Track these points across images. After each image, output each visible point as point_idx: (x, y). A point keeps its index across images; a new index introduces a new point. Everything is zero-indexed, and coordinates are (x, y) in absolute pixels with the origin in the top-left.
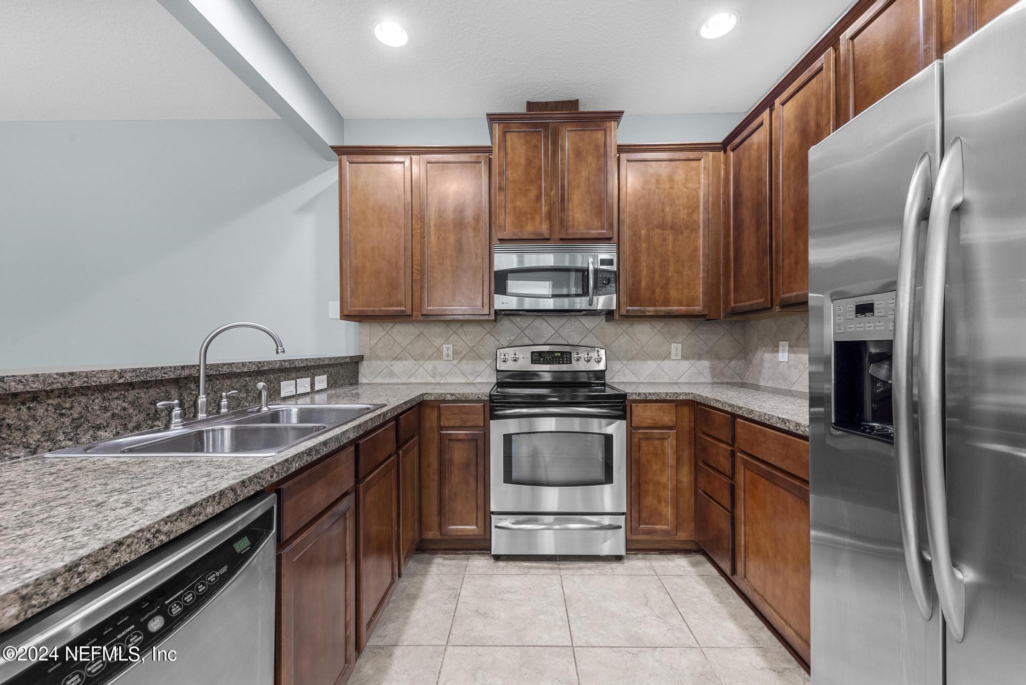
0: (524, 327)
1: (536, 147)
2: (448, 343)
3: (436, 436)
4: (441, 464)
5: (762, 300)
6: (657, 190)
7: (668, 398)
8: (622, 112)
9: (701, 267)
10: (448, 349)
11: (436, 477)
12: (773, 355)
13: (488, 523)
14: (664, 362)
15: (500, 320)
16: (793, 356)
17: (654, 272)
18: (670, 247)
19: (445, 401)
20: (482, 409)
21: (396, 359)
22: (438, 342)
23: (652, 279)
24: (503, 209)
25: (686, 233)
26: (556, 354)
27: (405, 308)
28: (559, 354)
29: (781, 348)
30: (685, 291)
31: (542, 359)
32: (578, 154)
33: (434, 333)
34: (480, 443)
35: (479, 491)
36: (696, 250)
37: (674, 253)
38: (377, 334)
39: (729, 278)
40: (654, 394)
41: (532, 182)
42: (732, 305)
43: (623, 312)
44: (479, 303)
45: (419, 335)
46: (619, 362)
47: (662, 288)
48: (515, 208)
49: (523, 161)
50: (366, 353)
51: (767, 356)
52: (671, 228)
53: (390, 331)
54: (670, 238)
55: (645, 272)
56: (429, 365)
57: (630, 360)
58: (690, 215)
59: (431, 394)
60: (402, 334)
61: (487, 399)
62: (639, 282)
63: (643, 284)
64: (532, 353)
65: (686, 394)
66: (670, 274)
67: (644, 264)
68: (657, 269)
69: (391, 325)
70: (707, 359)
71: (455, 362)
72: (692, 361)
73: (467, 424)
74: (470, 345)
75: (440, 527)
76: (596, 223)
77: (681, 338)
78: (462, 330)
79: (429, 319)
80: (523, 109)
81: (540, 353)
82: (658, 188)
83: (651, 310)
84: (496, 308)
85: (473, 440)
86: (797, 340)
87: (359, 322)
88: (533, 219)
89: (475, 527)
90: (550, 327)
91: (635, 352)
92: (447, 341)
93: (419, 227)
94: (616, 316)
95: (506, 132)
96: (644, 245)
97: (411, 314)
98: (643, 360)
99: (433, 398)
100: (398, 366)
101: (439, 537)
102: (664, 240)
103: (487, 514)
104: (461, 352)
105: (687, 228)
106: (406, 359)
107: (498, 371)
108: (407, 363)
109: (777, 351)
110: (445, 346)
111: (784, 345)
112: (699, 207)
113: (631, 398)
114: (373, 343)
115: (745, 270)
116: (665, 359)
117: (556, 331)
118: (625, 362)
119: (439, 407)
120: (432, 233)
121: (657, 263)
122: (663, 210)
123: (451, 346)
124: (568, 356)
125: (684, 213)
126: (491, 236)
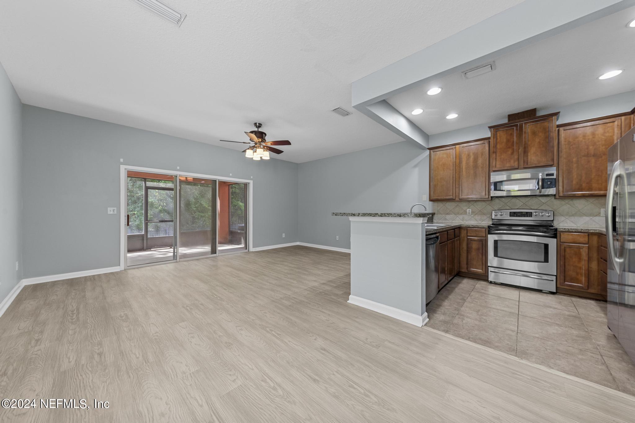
0: (507, 202)
1: (512, 135)
2: (469, 209)
3: (466, 239)
4: (468, 248)
6: (583, 140)
7: (582, 231)
8: (559, 113)
11: (466, 252)
13: (487, 270)
14: (595, 217)
15: (494, 200)
17: (581, 177)
18: (593, 165)
19: (469, 227)
20: (485, 231)
21: (447, 214)
22: (465, 208)
23: (580, 180)
24: (495, 160)
26: (523, 213)
27: (453, 196)
28: (525, 213)
31: (515, 215)
32: (534, 133)
33: (464, 205)
34: (484, 242)
35: (483, 258)
37: (596, 167)
38: (440, 205)
40: (573, 229)
41: (509, 148)
43: (561, 194)
44: (484, 194)
46: (563, 217)
47: (587, 183)
48: (501, 159)
49: (505, 140)
50: (436, 212)
52: (593, 156)
54: (593, 161)
55: (575, 177)
56: (461, 217)
57: (570, 216)
59: (464, 225)
60: (450, 206)
61: (486, 227)
62: (572, 182)
64: (510, 213)
65: (594, 230)
66: (593, 177)
67: (575, 174)
68: (584, 175)
69: (445, 202)
71: (472, 216)
73: (478, 236)
74: (479, 209)
75: (467, 268)
76: (544, 160)
78: (476, 204)
79: (461, 200)
80: (506, 121)
81: (514, 213)
84: (491, 196)
85: (481, 241)
87: (434, 202)
88: (510, 161)
89: (481, 271)
90: (520, 202)
91: (574, 213)
92: (469, 208)
93: (458, 169)
94: (557, 197)
95: (497, 131)
96: (575, 165)
97: (455, 198)
98: (580, 216)
99: (464, 226)
100: (448, 217)
101: (467, 272)
102: (589, 162)
103: (487, 267)
104: (475, 212)
106: (451, 214)
107: (493, 219)
108: (451, 215)
110: (468, 210)
113: (560, 230)
114: (438, 209)
116: (596, 216)
117: (524, 204)
118: (567, 217)
119: (467, 230)
120: (464, 171)
121: (583, 172)
122: (588, 148)
123: (471, 210)
124: (530, 214)
125: (602, 148)
126: (489, 170)
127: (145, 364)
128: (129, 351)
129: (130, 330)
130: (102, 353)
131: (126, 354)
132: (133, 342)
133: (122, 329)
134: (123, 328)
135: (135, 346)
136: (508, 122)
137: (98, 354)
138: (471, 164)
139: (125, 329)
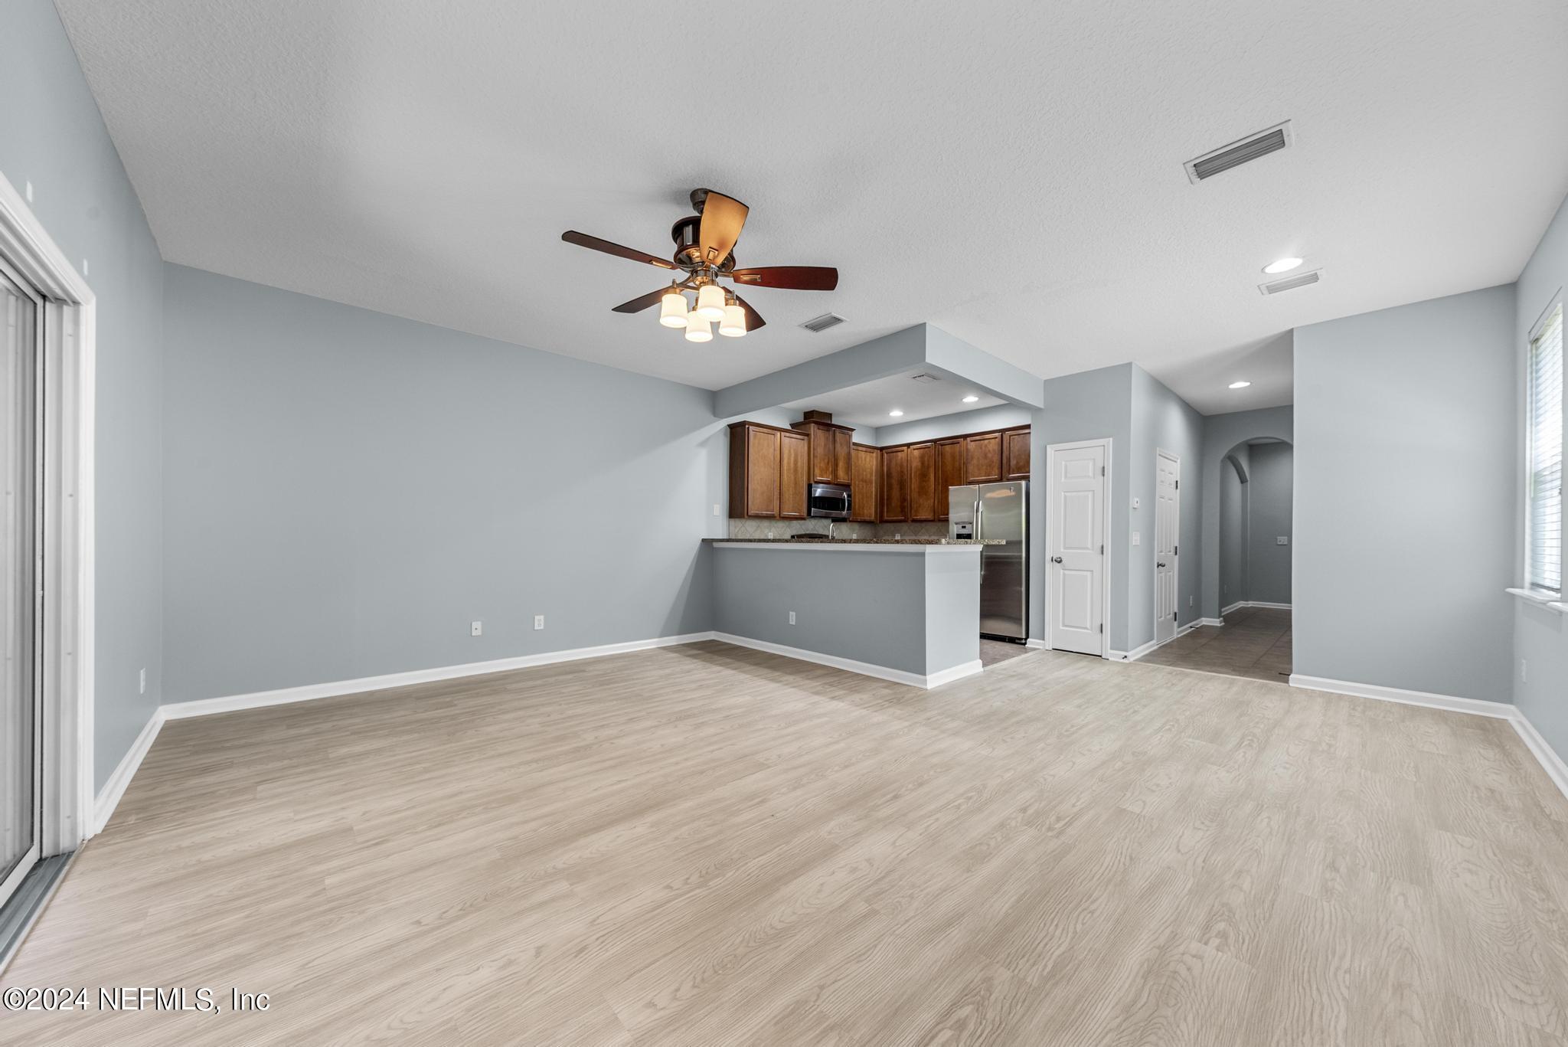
1: (827, 438)
23: (860, 505)
24: (816, 467)
27: (775, 512)
29: (896, 536)
30: (868, 511)
32: (841, 444)
39: (884, 505)
41: (826, 455)
42: (887, 519)
47: (862, 509)
48: (820, 466)
49: (823, 444)
52: (865, 482)
54: (866, 487)
55: (857, 501)
63: (857, 506)
67: (857, 497)
68: (861, 500)
76: (847, 478)
77: (856, 531)
82: (862, 463)
83: (859, 519)
84: (812, 515)
86: (904, 533)
88: (826, 473)
93: (780, 469)
96: (858, 489)
97: (776, 516)
102: (864, 487)
105: (869, 482)
111: (898, 535)
112: (873, 473)
115: (893, 505)
120: (785, 473)
121: (861, 497)
122: (863, 473)
125: (869, 476)
126: (809, 479)
127: (1265, 806)
128: (1276, 836)
129: (1239, 873)
130: (1327, 867)
131: (1284, 835)
132: (1257, 844)
133: (1253, 892)
134: (1250, 892)
135: (1258, 836)
136: (805, 419)
137: (1337, 870)
138: (792, 465)
139: (1246, 886)
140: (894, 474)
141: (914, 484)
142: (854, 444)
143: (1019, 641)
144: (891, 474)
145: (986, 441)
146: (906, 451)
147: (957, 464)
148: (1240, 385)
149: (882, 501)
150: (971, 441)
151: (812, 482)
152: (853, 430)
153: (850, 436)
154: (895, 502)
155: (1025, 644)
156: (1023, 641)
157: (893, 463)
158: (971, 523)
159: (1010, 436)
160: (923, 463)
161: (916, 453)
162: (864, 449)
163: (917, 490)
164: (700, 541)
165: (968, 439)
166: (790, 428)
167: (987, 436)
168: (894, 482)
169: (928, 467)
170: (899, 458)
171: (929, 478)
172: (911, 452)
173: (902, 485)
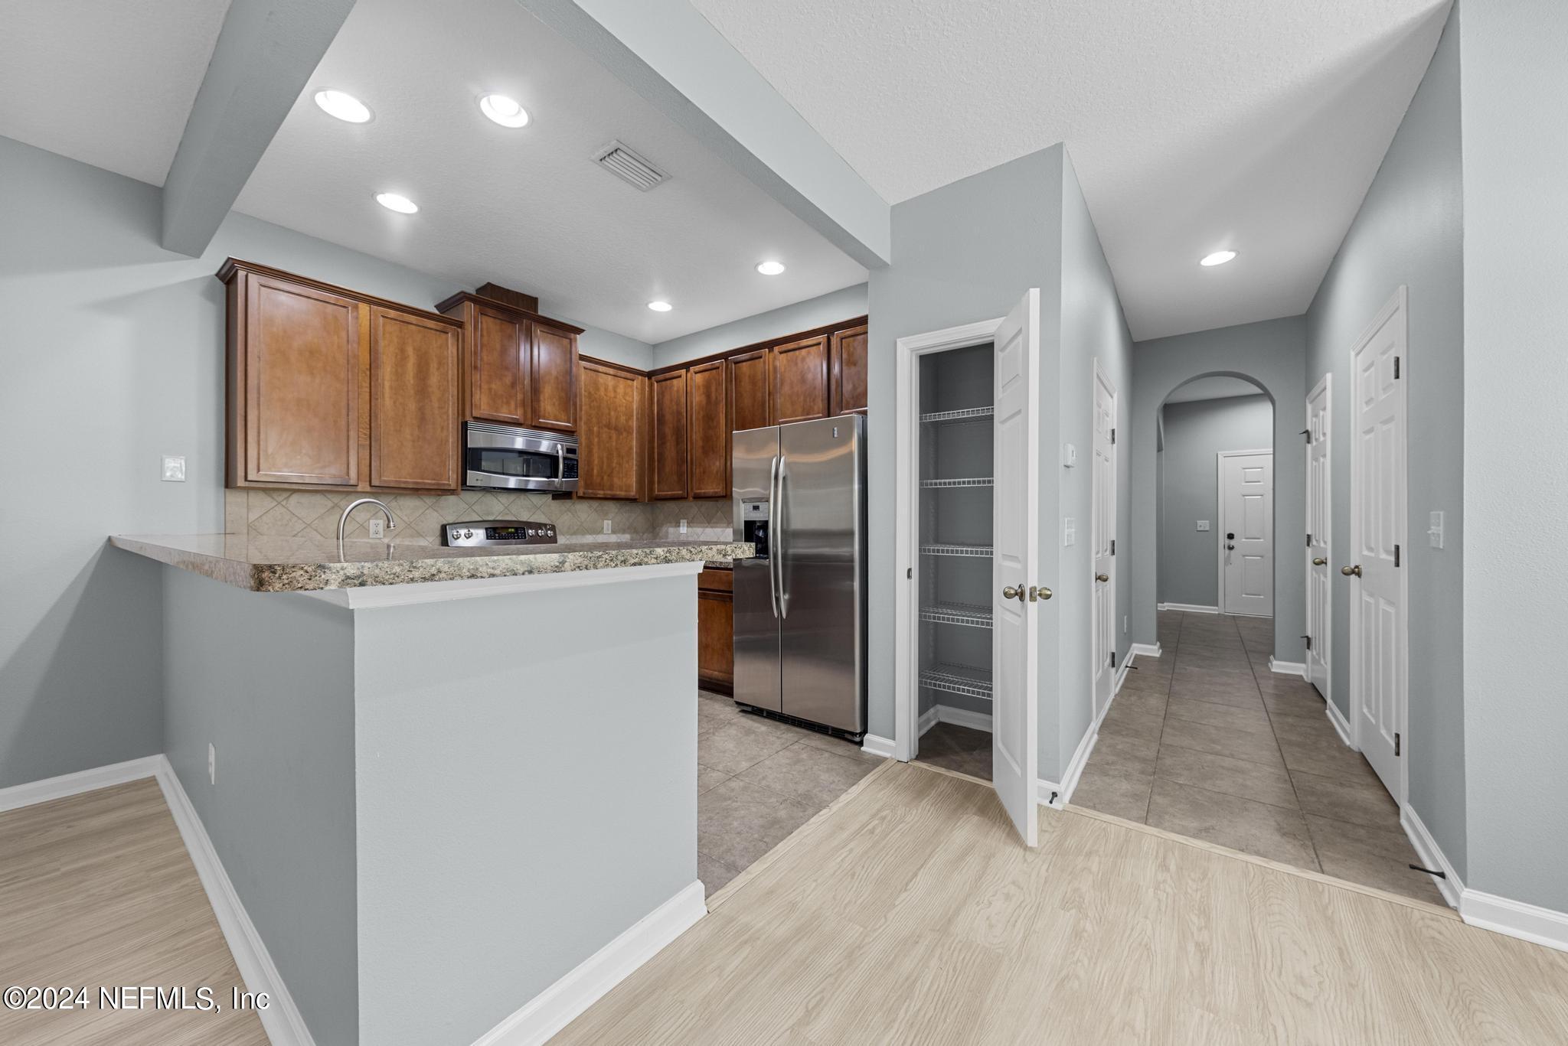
1: (511, 336)
2: (376, 519)
5: (680, 492)
6: (605, 397)
8: (584, 330)
9: (635, 462)
10: (377, 525)
12: (675, 529)
16: (690, 529)
17: (603, 462)
18: (614, 444)
22: (361, 516)
23: (602, 468)
24: (478, 389)
25: (625, 434)
26: (510, 530)
28: (513, 530)
29: (681, 524)
30: (624, 480)
31: (497, 535)
36: (631, 448)
37: (617, 449)
38: (260, 505)
39: (653, 470)
41: (507, 367)
42: (656, 493)
43: (580, 493)
45: (333, 508)
46: (563, 537)
47: (609, 476)
48: (490, 389)
49: (498, 346)
50: (240, 530)
51: (671, 530)
52: (615, 429)
53: (285, 501)
54: (614, 437)
55: (596, 462)
57: (572, 535)
58: (627, 421)
62: (593, 470)
63: (595, 471)
64: (487, 529)
66: (614, 466)
67: (596, 455)
68: (605, 460)
70: (629, 533)
71: (387, 540)
72: (619, 535)
74: (406, 520)
76: (563, 417)
77: (611, 516)
78: (395, 503)
81: (495, 529)
82: (606, 395)
83: (601, 493)
84: (468, 484)
86: (693, 518)
88: (508, 403)
90: (499, 504)
91: (576, 528)
92: (374, 516)
93: (368, 384)
94: (574, 497)
95: (481, 315)
96: (596, 440)
97: (355, 482)
98: (583, 535)
102: (610, 438)
104: (394, 529)
105: (625, 430)
109: (679, 526)
110: (372, 522)
111: (684, 522)
112: (633, 416)
114: (252, 517)
115: (667, 470)
116: (599, 533)
117: (506, 508)
120: (387, 395)
121: (605, 455)
122: (609, 414)
123: (381, 522)
124: (520, 532)
125: (623, 419)
126: (462, 411)
138: (410, 379)
140: (668, 417)
141: (696, 435)
142: (582, 358)
143: (849, 737)
144: (663, 416)
145: (804, 351)
146: (684, 376)
147: (759, 395)
148: (1218, 258)
149: (651, 462)
150: (781, 353)
151: (468, 418)
152: (579, 331)
153: (571, 342)
154: (670, 466)
155: (861, 744)
156: (857, 739)
157: (667, 398)
158: (768, 501)
159: (842, 339)
160: (708, 396)
161: (699, 378)
162: (611, 371)
163: (700, 443)
164: (100, 543)
165: (776, 349)
166: (437, 312)
167: (805, 342)
168: (668, 430)
169: (717, 403)
170: (675, 389)
171: (718, 422)
172: (691, 379)
173: (680, 434)
